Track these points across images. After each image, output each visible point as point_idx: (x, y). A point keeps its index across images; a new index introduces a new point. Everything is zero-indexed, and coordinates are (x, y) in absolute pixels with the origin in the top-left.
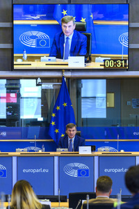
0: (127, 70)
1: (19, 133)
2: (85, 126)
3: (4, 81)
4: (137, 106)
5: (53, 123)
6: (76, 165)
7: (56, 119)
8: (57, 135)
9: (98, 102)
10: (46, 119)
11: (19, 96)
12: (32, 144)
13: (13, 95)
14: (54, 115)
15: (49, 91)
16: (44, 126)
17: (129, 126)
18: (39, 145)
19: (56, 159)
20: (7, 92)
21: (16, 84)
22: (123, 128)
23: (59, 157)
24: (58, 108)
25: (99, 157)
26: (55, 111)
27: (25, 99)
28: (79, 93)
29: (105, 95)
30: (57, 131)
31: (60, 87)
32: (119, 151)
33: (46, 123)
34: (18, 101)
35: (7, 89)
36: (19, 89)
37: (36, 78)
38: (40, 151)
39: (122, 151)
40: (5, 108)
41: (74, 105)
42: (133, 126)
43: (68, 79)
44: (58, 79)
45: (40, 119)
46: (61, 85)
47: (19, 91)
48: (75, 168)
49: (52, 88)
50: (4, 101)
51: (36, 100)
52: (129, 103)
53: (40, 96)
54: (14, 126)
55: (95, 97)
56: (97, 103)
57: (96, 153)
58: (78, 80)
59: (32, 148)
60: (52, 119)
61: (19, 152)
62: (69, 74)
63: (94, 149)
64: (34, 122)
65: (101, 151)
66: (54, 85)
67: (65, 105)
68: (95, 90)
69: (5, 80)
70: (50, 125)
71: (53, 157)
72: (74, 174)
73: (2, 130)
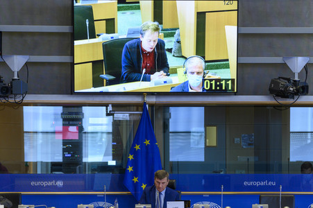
0: (235, 94)
1: (81, 183)
2: (175, 172)
3: (60, 109)
4: (249, 144)
5: (130, 169)
7: (134, 163)
8: (136, 186)
9: (194, 138)
10: (120, 162)
11: (81, 129)
12: (101, 199)
13: (73, 129)
14: (131, 157)
15: (124, 124)
16: (117, 173)
17: (237, 172)
18: (111, 199)
20: (63, 125)
21: (77, 113)
22: (229, 176)
24: (137, 147)
26: (133, 151)
27: (89, 135)
28: (166, 126)
29: (202, 129)
30: (135, 180)
31: (140, 117)
33: (120, 170)
34: (80, 137)
35: (64, 120)
36: (80, 120)
37: (106, 105)
40: (61, 147)
41: (159, 144)
42: (244, 172)
43: (152, 106)
44: (137, 106)
45: (112, 163)
46: (142, 115)
47: (82, 123)
49: (128, 118)
50: (60, 138)
51: (105, 135)
52: (237, 140)
53: (111, 130)
54: (75, 172)
55: (190, 132)
56: (192, 141)
58: (165, 107)
59: (101, 204)
60: (128, 163)
62: (152, 100)
63: (188, 205)
64: (103, 167)
66: (130, 115)
67: (147, 142)
68: (189, 121)
69: (61, 107)
70: (126, 171)
73: (57, 178)
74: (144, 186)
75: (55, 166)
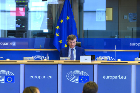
1: (27, 43)
2: (86, 37)
5: (57, 35)
6: (78, 72)
7: (60, 31)
8: (61, 46)
11: (27, 10)
12: (38, 54)
13: (21, 9)
14: (58, 27)
15: (54, 6)
16: (49, 37)
18: (44, 54)
19: (60, 67)
22: (120, 40)
23: (62, 65)
24: (62, 21)
25: (98, 65)
26: (59, 24)
27: (32, 13)
28: (81, 8)
30: (60, 42)
32: (116, 60)
33: (51, 35)
34: (27, 14)
35: (17, 3)
36: (27, 4)
38: (45, 60)
39: (119, 60)
40: (15, 20)
41: (76, 19)
45: (46, 31)
48: (77, 75)
49: (57, 3)
50: (14, 15)
52: (126, 17)
54: (22, 37)
55: (95, 12)
57: (95, 62)
59: (39, 57)
60: (56, 31)
61: (26, 60)
63: (93, 58)
64: (40, 34)
65: (100, 60)
67: (68, 18)
70: (54, 36)
71: (57, 65)
72: (76, 80)
73: (12, 40)
74: (66, 46)
75: (10, 33)
